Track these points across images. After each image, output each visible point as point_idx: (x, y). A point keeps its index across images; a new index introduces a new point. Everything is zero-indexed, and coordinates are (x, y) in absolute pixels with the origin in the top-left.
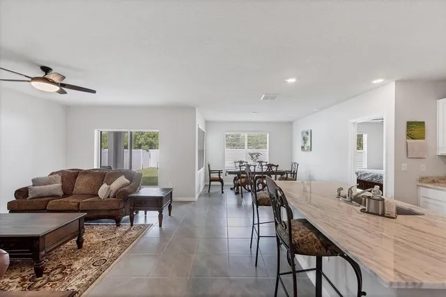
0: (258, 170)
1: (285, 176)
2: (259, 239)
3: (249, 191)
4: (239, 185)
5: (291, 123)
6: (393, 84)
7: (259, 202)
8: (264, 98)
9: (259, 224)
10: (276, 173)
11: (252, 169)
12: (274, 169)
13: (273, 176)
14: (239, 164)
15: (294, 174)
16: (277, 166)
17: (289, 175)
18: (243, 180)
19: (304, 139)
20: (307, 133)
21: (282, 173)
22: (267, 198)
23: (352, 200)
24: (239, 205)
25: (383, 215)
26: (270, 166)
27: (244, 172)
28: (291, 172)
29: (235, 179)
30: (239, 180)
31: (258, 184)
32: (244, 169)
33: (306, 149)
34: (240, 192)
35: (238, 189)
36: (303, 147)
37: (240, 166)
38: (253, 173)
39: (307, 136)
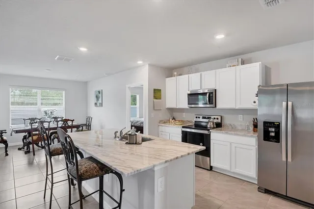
0: (52, 125)
1: (81, 128)
2: (52, 186)
3: (43, 147)
4: (30, 143)
5: (86, 84)
6: (147, 66)
7: (51, 154)
8: (58, 59)
9: (52, 173)
10: (72, 127)
11: (46, 125)
12: (70, 123)
13: (69, 130)
14: (29, 121)
15: (88, 126)
16: (73, 121)
17: (84, 127)
18: (35, 138)
19: (97, 97)
20: (99, 92)
21: (77, 127)
22: (61, 148)
23: (122, 138)
24: (30, 163)
25: (136, 144)
26: (66, 121)
27: (36, 130)
28: (85, 125)
29: (25, 138)
30: (31, 138)
31: (53, 140)
32: (35, 126)
33: (98, 105)
34: (31, 150)
35: (28, 147)
36: (96, 104)
37: (31, 124)
38: (47, 129)
39: (99, 95)
